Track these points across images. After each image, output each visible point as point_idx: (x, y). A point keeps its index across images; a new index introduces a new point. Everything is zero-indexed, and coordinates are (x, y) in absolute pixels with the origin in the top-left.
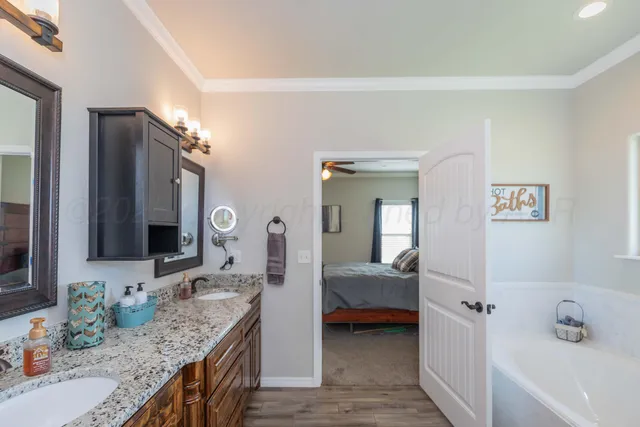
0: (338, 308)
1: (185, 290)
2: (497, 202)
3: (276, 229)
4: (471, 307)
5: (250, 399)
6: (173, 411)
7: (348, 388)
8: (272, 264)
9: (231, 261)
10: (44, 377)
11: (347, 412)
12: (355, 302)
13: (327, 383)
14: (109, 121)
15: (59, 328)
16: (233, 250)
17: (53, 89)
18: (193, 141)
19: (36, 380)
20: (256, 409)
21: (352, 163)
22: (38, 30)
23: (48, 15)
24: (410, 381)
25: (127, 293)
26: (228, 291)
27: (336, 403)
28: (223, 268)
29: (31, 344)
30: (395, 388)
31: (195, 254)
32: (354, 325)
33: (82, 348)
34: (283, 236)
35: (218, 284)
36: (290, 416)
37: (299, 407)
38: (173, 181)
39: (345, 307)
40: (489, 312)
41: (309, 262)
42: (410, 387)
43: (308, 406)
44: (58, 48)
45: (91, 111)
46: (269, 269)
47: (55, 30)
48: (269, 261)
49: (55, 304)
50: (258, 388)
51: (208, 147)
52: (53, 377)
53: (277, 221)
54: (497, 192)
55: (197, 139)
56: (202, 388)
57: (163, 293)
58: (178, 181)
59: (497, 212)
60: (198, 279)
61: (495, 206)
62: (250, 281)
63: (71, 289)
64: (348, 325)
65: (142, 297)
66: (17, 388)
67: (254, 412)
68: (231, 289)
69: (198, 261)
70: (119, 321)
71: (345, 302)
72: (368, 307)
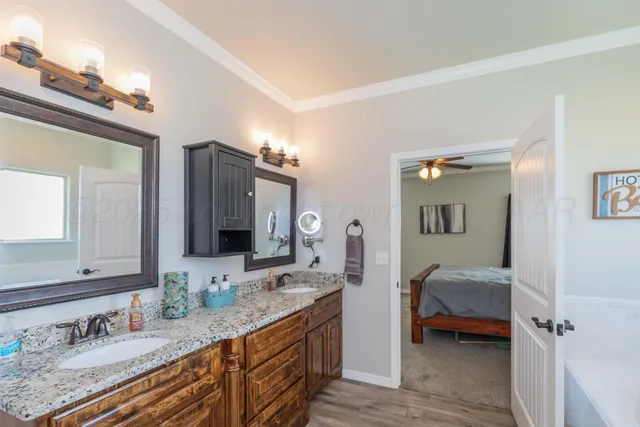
0: (438, 314)
1: (270, 283)
2: (631, 194)
3: (355, 231)
4: (539, 325)
5: (326, 385)
6: (209, 372)
7: (426, 396)
8: (350, 265)
9: (317, 260)
10: (138, 333)
11: (414, 418)
12: (457, 308)
13: (406, 386)
14: (197, 153)
15: (160, 303)
16: (319, 250)
17: (152, 138)
18: (280, 158)
19: (133, 334)
20: (330, 395)
21: (462, 158)
22: (136, 101)
23: (141, 90)
24: (502, 404)
25: (213, 282)
26: (312, 286)
27: (407, 407)
28: (311, 266)
29: (132, 311)
30: (481, 407)
31: (288, 253)
32: (460, 333)
33: (171, 318)
34: (360, 238)
35: (306, 280)
36: (357, 409)
37: (368, 402)
38: (246, 194)
39: (446, 313)
40: (560, 333)
41: (387, 263)
42: (498, 410)
43: (377, 404)
44: (151, 110)
45: (185, 147)
46: (346, 269)
47: (147, 99)
48: (347, 262)
49: (157, 286)
50: (338, 376)
51: (296, 160)
52: (142, 334)
53: (356, 223)
54: (631, 180)
55: (282, 155)
56: (242, 360)
57: (251, 284)
58: (250, 194)
59: (630, 208)
60: (285, 275)
61: (627, 199)
62: (332, 279)
63: (166, 276)
64: (453, 333)
65: (226, 286)
66: (121, 337)
67: (327, 398)
68: (314, 285)
69: (291, 259)
70: (207, 302)
71: (446, 308)
72: (472, 315)
